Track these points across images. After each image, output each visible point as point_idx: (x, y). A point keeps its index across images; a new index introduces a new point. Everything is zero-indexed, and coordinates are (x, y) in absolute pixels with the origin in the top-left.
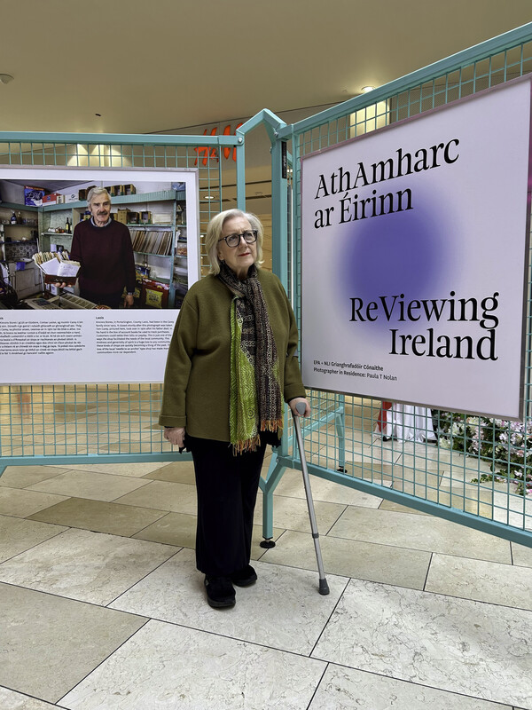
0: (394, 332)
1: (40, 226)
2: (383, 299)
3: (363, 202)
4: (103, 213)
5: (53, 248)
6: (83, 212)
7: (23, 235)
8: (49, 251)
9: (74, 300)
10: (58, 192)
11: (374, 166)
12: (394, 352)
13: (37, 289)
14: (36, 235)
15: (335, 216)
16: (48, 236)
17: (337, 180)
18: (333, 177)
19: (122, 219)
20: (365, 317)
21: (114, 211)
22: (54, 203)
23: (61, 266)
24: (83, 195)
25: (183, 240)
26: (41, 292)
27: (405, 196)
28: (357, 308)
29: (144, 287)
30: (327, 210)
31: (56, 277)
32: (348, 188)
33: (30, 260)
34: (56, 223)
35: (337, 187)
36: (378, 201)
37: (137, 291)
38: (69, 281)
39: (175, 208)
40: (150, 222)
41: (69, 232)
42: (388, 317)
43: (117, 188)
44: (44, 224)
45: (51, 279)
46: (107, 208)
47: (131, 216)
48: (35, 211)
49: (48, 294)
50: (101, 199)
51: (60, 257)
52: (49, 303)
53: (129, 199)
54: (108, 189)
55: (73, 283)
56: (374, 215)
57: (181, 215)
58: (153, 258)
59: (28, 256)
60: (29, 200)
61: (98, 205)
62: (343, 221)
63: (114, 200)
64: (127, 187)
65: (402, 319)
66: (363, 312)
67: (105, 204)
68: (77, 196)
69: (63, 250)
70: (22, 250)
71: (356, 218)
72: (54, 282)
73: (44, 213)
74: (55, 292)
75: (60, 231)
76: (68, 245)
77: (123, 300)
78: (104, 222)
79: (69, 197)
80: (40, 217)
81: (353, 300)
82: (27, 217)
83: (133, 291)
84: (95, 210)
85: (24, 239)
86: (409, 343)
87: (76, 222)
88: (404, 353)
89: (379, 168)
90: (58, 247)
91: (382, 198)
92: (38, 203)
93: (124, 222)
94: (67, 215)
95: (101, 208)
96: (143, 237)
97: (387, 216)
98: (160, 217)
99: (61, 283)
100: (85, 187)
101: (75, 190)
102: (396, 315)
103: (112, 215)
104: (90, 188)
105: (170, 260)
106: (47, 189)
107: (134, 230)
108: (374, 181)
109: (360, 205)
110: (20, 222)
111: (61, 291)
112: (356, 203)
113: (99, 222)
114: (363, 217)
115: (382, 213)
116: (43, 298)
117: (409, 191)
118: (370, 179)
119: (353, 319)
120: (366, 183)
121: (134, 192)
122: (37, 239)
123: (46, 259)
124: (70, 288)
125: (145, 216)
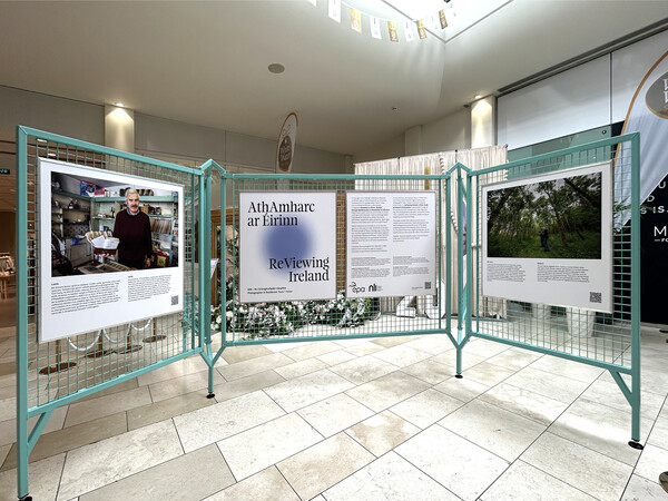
1: (92, 212)
4: (135, 206)
5: (101, 228)
7: (79, 218)
8: (98, 230)
9: (114, 266)
10: (105, 189)
13: (88, 259)
14: (89, 218)
16: (97, 219)
22: (102, 196)
25: (176, 225)
26: (91, 261)
29: (156, 254)
31: (102, 249)
33: (83, 237)
34: (103, 211)
38: (111, 252)
39: (173, 207)
40: (160, 214)
43: (143, 190)
44: (95, 211)
45: (99, 251)
46: (137, 203)
47: (151, 209)
48: (89, 200)
50: (134, 197)
51: (106, 235)
52: (96, 269)
53: (150, 198)
55: (114, 254)
57: (176, 210)
58: (162, 236)
59: (82, 234)
60: (84, 192)
61: (131, 200)
64: (149, 191)
67: (136, 200)
68: (119, 193)
69: (108, 230)
70: (77, 229)
72: (101, 253)
73: (96, 202)
74: (101, 260)
75: (107, 216)
77: (145, 263)
78: (136, 212)
79: (113, 193)
80: (92, 205)
82: (82, 204)
83: (149, 257)
84: (130, 204)
85: (79, 221)
90: (105, 227)
92: (91, 195)
94: (112, 205)
96: (157, 223)
98: (166, 211)
99: (106, 254)
100: (124, 187)
101: (118, 189)
103: (140, 208)
104: (126, 189)
105: (170, 238)
106: (98, 186)
110: (77, 208)
111: (105, 259)
113: (132, 211)
116: (92, 266)
121: (153, 194)
122: (89, 221)
123: (95, 236)
124: (112, 257)
125: (158, 210)
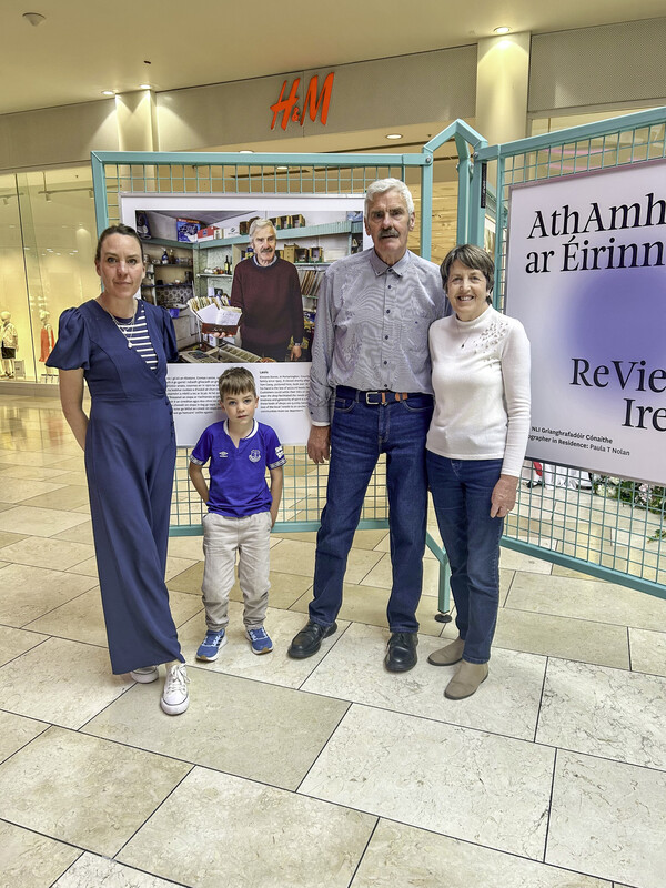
0: (629, 402)
1: (196, 266)
2: (617, 364)
3: (595, 250)
4: (268, 250)
5: (211, 292)
6: (245, 248)
7: (175, 276)
8: (206, 295)
9: (235, 352)
10: (215, 225)
11: (614, 210)
12: (628, 424)
13: (193, 340)
14: (191, 276)
15: (556, 263)
16: (204, 278)
17: (560, 221)
18: (554, 215)
19: (289, 256)
20: (591, 381)
21: (280, 247)
22: (211, 238)
23: (219, 313)
24: (244, 228)
26: (197, 344)
27: (654, 250)
28: (580, 371)
30: (545, 254)
31: (214, 326)
32: (576, 231)
33: (184, 306)
34: (213, 262)
35: (559, 227)
36: (617, 252)
37: (305, 341)
38: (229, 330)
39: (350, 243)
40: (321, 260)
41: (229, 273)
42: (623, 385)
43: (283, 219)
44: (200, 264)
45: (208, 328)
46: (272, 244)
47: (299, 252)
48: (189, 248)
49: (206, 346)
50: (265, 233)
51: (219, 303)
52: (207, 356)
53: (298, 232)
54: (273, 221)
55: (234, 333)
56: (610, 266)
59: (182, 301)
60: (182, 235)
61: (261, 240)
62: (566, 269)
63: (281, 234)
64: (295, 218)
65: (641, 388)
66: (589, 376)
67: (270, 239)
68: (237, 230)
69: (221, 295)
70: (175, 295)
71: (585, 268)
72: (213, 332)
73: (200, 250)
74: (213, 343)
75: (219, 272)
76: (227, 287)
77: (290, 352)
78: (269, 261)
79: (228, 231)
80: (195, 255)
81: (576, 361)
82: (181, 255)
83: (301, 342)
84: (259, 246)
85: (178, 281)
86: (648, 417)
87: (236, 260)
88: (641, 426)
89: (620, 213)
90: (216, 290)
91: (623, 248)
92: (193, 239)
93: (291, 261)
94: (226, 252)
95: (265, 244)
96: (313, 278)
97: (628, 270)
98: (334, 253)
99: (221, 333)
100: (246, 218)
101: (235, 223)
102: (633, 383)
103: (277, 252)
104: (252, 220)
106: (202, 222)
107: (303, 270)
108: (613, 227)
109: (591, 254)
110: (173, 261)
111: (220, 341)
112: (585, 251)
113: (263, 260)
114: (595, 267)
115: (622, 265)
116: (200, 351)
117: (660, 245)
118: (606, 223)
119: (575, 382)
120: (601, 228)
121: (303, 225)
122: (192, 282)
123: (203, 305)
124: (230, 339)
125: (316, 253)
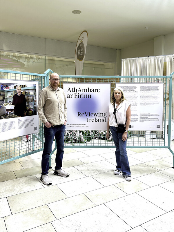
2: (85, 113)
6: (15, 92)
12: (88, 122)
14: (4, 98)
15: (73, 96)
17: (73, 90)
19: (24, 93)
21: (22, 91)
22: (8, 89)
25: (36, 98)
28: (79, 114)
29: (28, 110)
32: (76, 92)
34: (9, 95)
36: (84, 96)
38: (12, 110)
44: (6, 95)
47: (26, 93)
48: (4, 91)
49: (7, 114)
50: (19, 88)
57: (35, 92)
58: (30, 103)
61: (18, 90)
62: (75, 97)
65: (89, 116)
66: (81, 115)
67: (20, 90)
70: (0, 102)
75: (10, 97)
77: (24, 114)
82: (2, 93)
83: (26, 112)
88: (90, 122)
89: (84, 90)
92: (5, 89)
98: (32, 93)
105: (33, 104)
109: (79, 96)
111: (10, 113)
114: (80, 98)
116: (5, 116)
119: (78, 116)
120: (81, 92)
124: (12, 112)
